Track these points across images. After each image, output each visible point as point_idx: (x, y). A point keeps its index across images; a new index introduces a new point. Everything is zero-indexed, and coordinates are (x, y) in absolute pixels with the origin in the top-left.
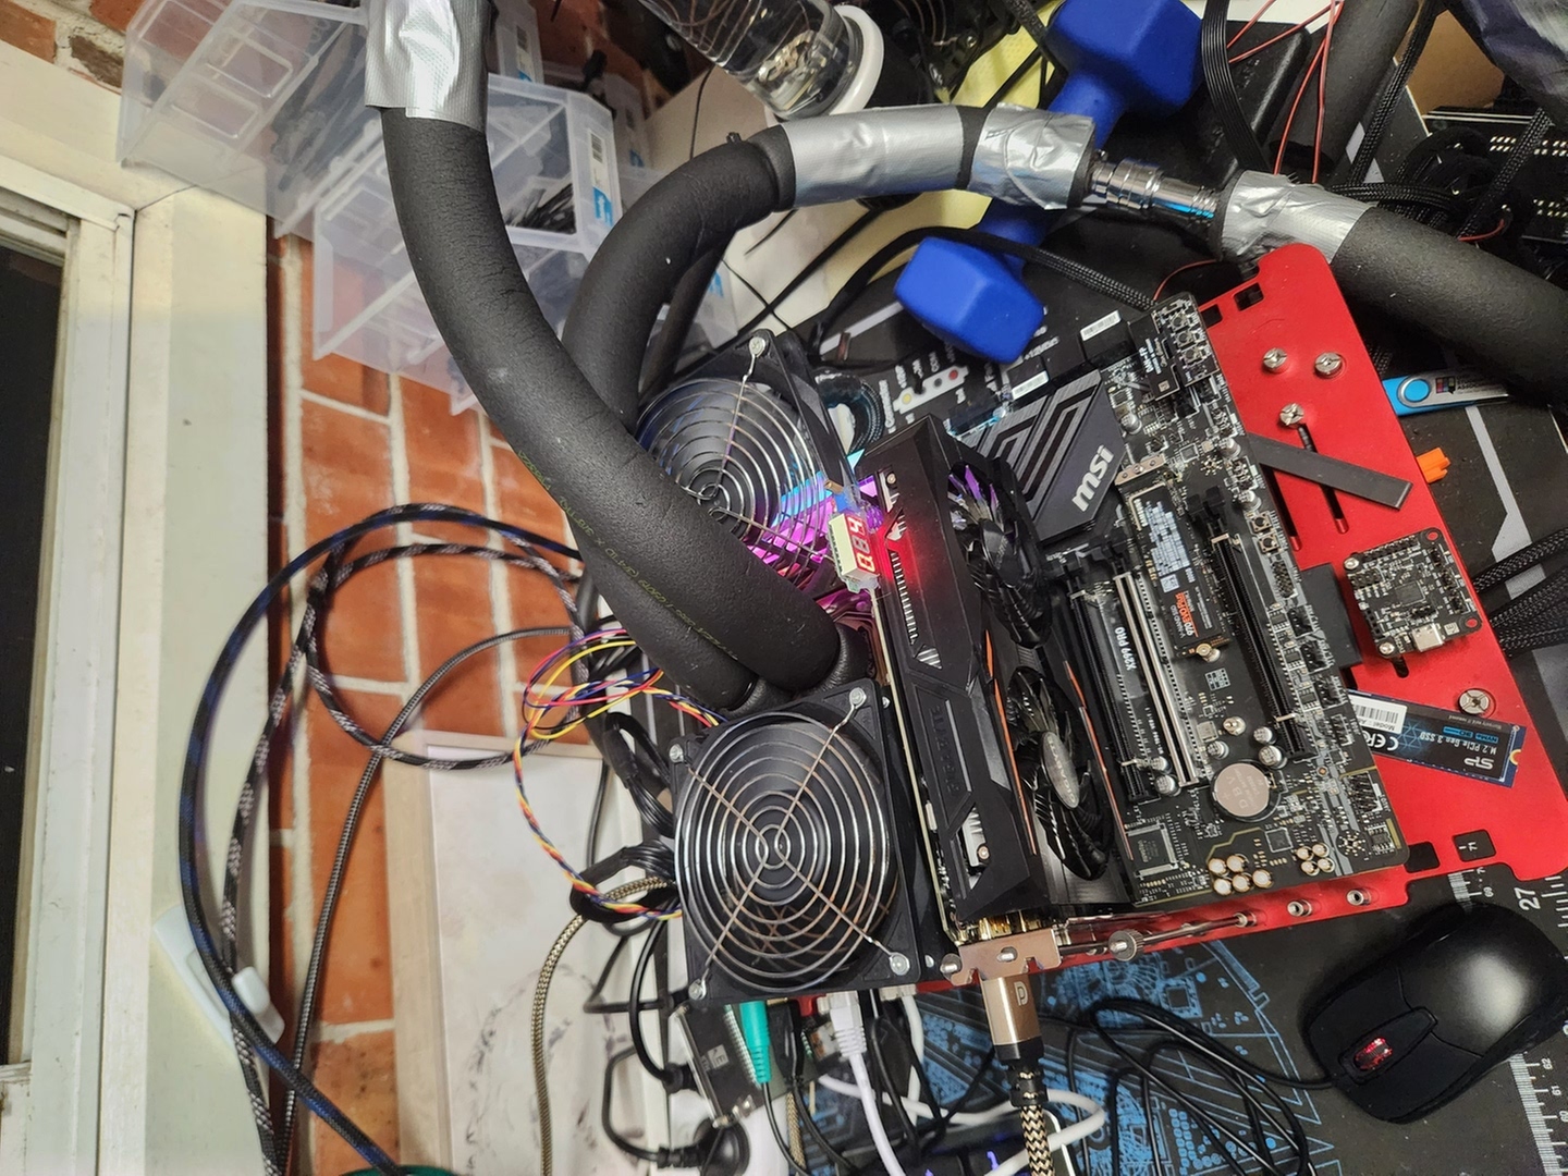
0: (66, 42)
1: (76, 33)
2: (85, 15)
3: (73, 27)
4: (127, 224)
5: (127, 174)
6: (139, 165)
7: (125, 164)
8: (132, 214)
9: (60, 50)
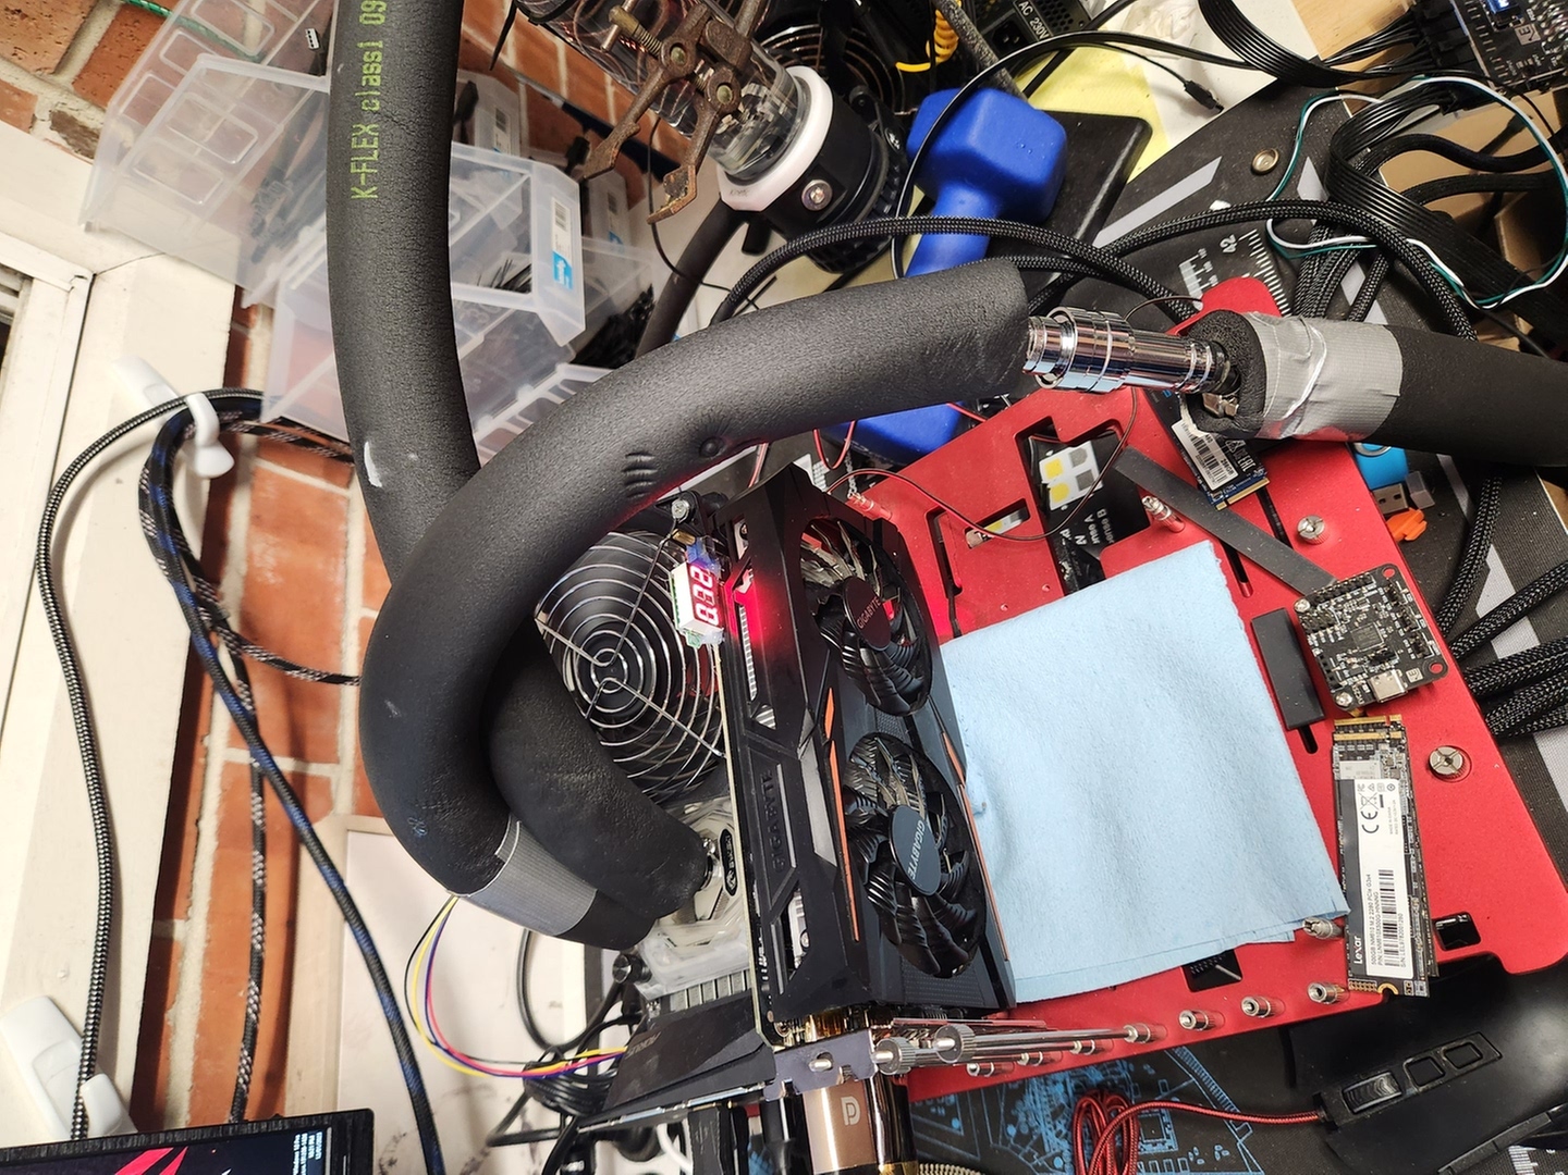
0: (46, 115)
1: (58, 108)
2: (68, 91)
3: (55, 102)
4: (84, 286)
5: (90, 238)
6: (104, 231)
7: (89, 228)
8: (90, 278)
9: (38, 123)
